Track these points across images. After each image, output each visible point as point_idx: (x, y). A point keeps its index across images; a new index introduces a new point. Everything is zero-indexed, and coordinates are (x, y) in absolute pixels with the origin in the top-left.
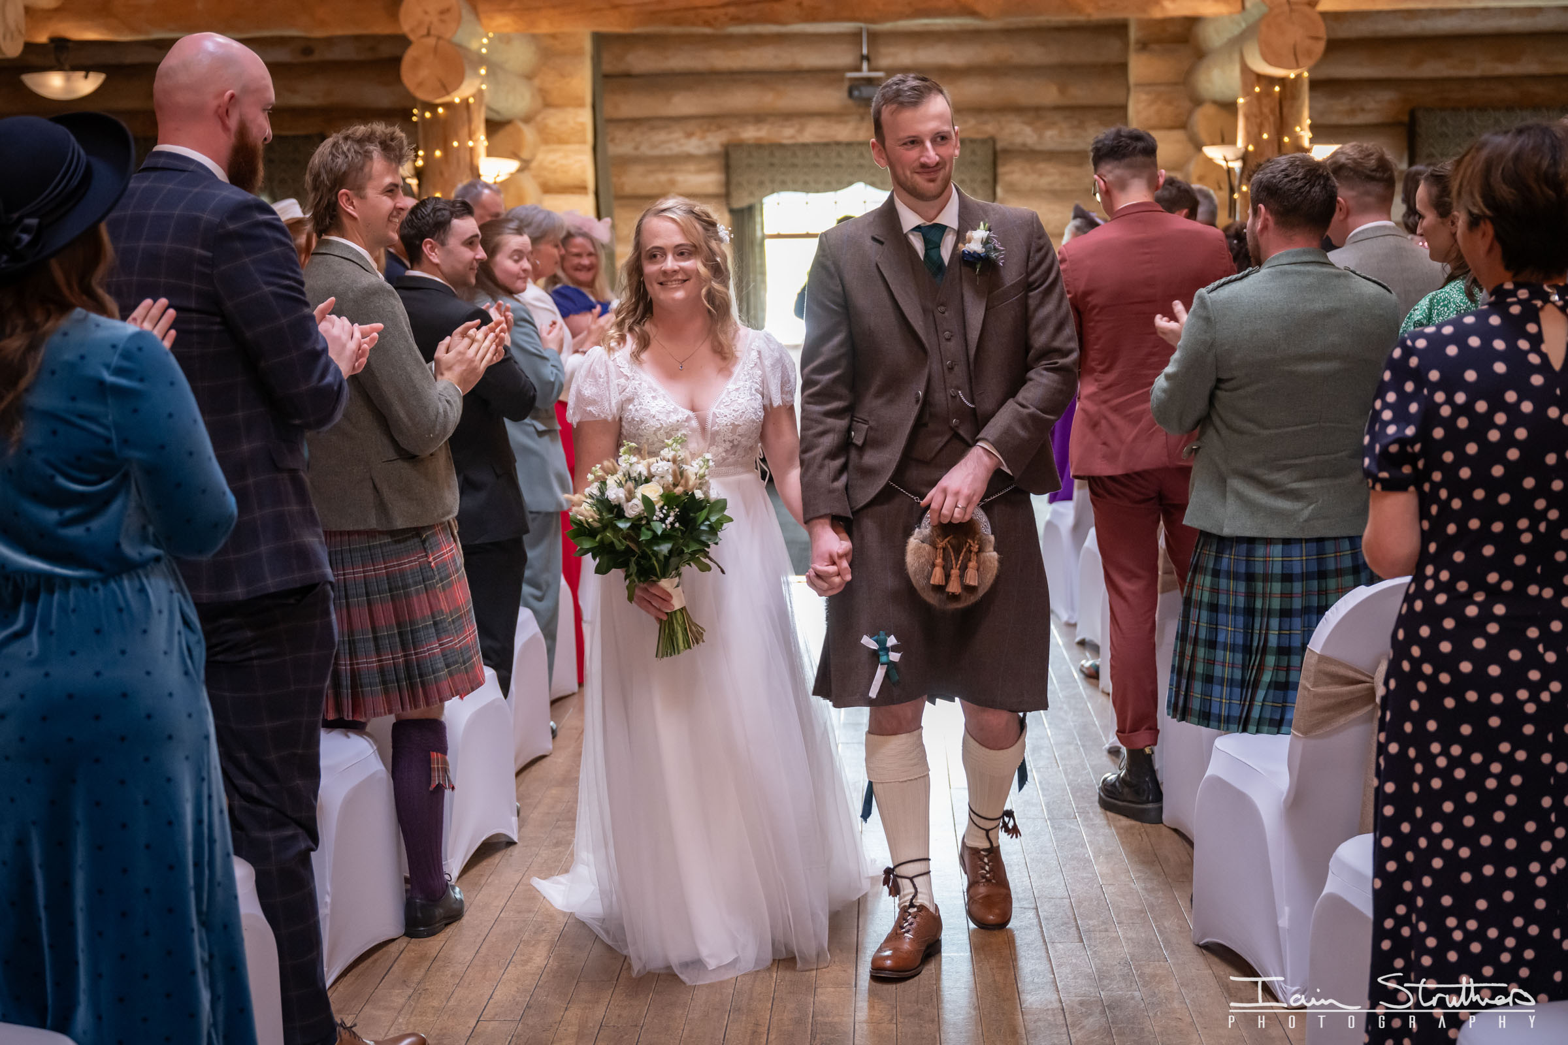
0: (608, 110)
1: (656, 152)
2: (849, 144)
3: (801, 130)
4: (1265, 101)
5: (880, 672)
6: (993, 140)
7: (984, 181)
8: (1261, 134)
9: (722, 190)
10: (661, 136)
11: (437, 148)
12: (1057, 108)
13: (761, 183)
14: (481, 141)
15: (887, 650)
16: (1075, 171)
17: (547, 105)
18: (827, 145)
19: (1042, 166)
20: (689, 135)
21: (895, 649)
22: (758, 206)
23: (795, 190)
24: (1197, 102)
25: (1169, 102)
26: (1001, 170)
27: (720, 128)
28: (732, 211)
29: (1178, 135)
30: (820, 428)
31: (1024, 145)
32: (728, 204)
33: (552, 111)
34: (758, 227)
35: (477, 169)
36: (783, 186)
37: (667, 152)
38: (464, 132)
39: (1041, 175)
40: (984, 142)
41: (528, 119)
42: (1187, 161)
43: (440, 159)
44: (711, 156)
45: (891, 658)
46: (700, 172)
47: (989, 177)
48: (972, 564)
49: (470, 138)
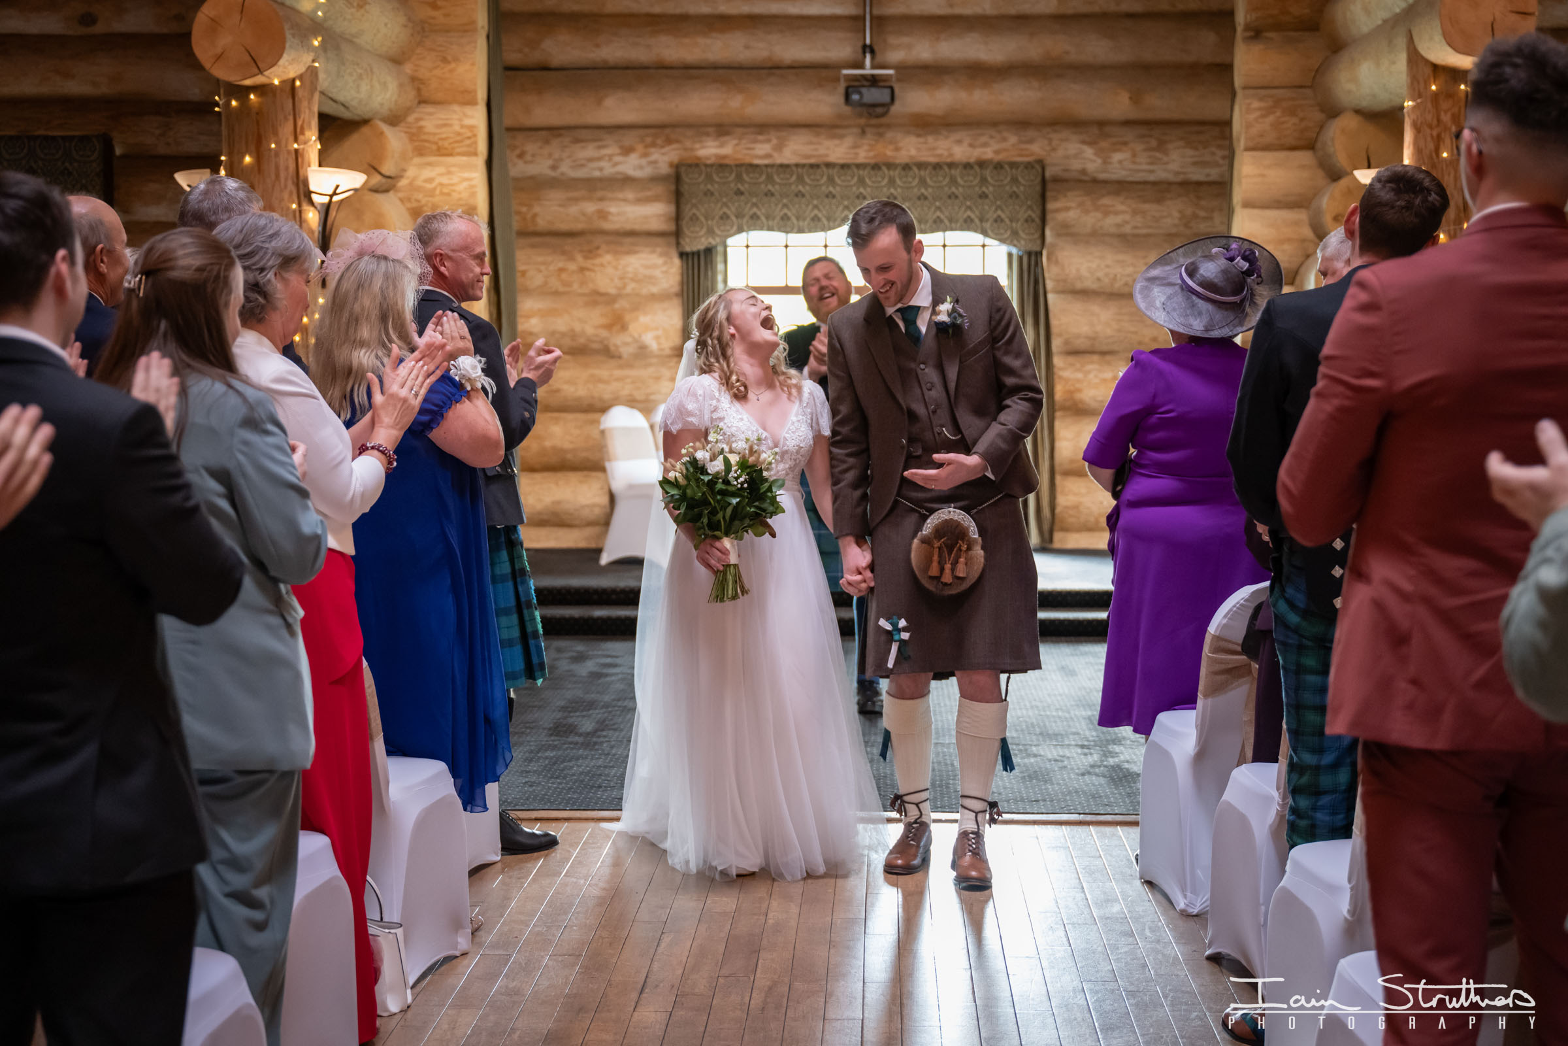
0: (512, 114)
1: (581, 173)
2: (844, 166)
3: (779, 148)
4: (1445, 105)
5: (894, 648)
6: (1041, 163)
7: (1028, 220)
8: (1437, 151)
9: (671, 227)
10: (589, 151)
11: (247, 151)
12: (1128, 123)
13: (724, 217)
14: (312, 145)
15: (899, 631)
16: (1152, 208)
17: (422, 101)
18: (814, 166)
19: (1106, 201)
20: (627, 151)
21: (905, 629)
22: (720, 249)
23: (770, 229)
24: (1332, 111)
25: (1292, 112)
26: (1050, 206)
27: (669, 141)
28: (683, 255)
29: (1305, 157)
30: (844, 466)
31: (1083, 172)
32: (678, 244)
33: (429, 109)
34: (720, 278)
35: (306, 183)
36: (755, 222)
37: (597, 174)
38: (287, 129)
39: (1106, 214)
40: (1029, 166)
41: (394, 120)
42: (1317, 193)
43: (250, 166)
44: (655, 179)
45: (902, 637)
46: (639, 201)
47: (1036, 215)
48: (962, 560)
49: (296, 140)
